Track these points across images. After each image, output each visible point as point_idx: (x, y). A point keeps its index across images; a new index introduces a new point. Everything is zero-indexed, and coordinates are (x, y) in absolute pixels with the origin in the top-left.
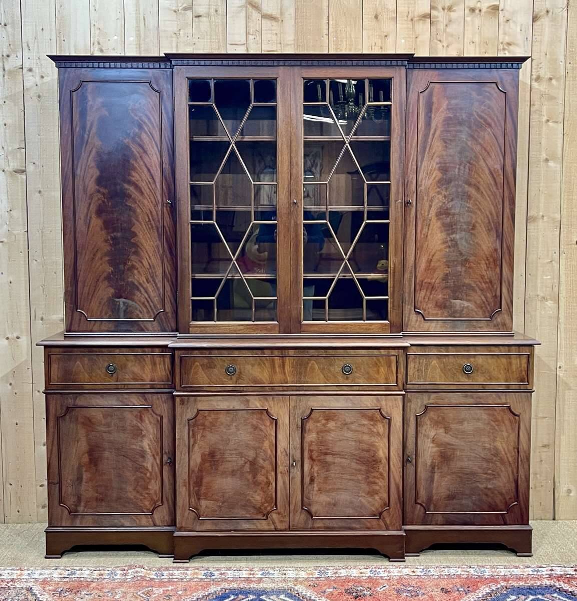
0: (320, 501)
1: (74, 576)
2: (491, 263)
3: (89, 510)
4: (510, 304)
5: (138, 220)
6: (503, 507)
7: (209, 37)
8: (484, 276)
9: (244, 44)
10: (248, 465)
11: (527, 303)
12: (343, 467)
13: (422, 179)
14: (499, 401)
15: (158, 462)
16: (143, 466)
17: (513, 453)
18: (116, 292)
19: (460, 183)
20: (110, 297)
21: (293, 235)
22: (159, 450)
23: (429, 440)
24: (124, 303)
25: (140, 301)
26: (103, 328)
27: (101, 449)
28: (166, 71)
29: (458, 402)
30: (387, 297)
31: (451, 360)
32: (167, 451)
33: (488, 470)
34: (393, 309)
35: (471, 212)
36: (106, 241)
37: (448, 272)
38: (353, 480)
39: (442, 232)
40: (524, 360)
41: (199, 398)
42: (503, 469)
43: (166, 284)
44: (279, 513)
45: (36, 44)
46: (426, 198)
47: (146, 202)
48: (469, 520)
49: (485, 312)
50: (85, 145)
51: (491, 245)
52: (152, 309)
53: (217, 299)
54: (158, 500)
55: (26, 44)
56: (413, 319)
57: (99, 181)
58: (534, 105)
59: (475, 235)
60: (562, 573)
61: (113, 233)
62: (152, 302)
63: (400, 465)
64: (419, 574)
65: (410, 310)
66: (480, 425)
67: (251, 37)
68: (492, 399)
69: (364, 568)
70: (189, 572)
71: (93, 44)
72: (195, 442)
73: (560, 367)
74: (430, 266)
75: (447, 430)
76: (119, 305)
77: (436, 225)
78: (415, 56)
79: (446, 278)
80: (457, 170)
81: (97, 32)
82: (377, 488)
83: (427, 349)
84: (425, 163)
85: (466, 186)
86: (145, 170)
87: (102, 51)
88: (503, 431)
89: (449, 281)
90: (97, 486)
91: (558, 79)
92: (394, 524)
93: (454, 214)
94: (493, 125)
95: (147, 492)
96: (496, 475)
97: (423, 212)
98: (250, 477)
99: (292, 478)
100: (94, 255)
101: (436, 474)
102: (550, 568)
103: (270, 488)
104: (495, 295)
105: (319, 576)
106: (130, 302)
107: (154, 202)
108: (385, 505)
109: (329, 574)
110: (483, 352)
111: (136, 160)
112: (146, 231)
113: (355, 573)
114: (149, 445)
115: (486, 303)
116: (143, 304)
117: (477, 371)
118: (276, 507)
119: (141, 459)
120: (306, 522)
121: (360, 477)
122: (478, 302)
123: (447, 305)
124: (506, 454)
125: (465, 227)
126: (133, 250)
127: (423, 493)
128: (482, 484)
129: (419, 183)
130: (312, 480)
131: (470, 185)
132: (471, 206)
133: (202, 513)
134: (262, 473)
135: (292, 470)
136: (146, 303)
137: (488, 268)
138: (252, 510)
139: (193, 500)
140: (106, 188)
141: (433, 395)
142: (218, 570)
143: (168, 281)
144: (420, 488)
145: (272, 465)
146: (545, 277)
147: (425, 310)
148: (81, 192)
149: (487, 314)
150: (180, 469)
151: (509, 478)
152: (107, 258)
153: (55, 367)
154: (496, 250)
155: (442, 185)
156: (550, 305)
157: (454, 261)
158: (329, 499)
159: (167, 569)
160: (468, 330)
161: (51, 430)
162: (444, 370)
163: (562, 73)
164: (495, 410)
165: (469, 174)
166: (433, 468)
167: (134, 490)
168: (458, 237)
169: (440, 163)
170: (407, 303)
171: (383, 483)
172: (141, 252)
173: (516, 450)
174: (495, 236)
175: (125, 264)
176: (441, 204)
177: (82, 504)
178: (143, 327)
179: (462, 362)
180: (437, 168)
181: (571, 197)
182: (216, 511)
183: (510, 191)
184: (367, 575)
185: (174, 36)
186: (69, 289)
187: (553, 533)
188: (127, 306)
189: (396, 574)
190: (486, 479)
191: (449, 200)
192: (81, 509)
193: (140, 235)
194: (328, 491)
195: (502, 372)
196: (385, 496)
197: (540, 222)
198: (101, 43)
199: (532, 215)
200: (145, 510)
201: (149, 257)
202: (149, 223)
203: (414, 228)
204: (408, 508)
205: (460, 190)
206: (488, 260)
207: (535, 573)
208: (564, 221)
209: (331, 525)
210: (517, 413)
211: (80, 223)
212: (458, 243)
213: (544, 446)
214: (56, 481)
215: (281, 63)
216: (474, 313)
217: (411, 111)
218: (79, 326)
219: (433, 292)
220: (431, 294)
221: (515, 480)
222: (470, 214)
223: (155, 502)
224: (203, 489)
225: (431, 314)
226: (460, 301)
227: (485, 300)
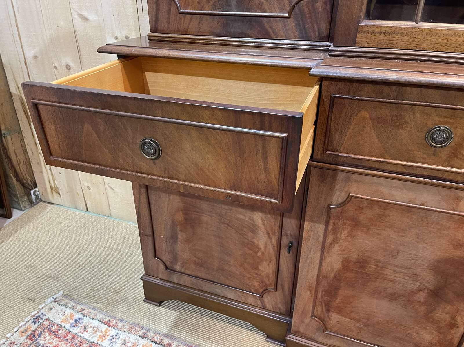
3: (186, 271)
10: (423, 294)
15: (274, 241)
16: (253, 243)
22: (276, 229)
26: (204, 27)
32: (289, 232)
41: (354, 176)
54: (271, 285)
72: (335, 241)
90: (194, 250)
95: (257, 272)
98: (422, 309)
103: (453, 332)
119: (250, 234)
133: (330, 327)
134: (446, 311)
139: (319, 309)
150: (306, 269)
167: (240, 266)
177: (179, 263)
178: (268, 27)
182: (352, 332)
192: (177, 267)
200: (253, 291)
214: (148, 233)
218: (168, 23)
223: (266, 285)
224: (337, 302)
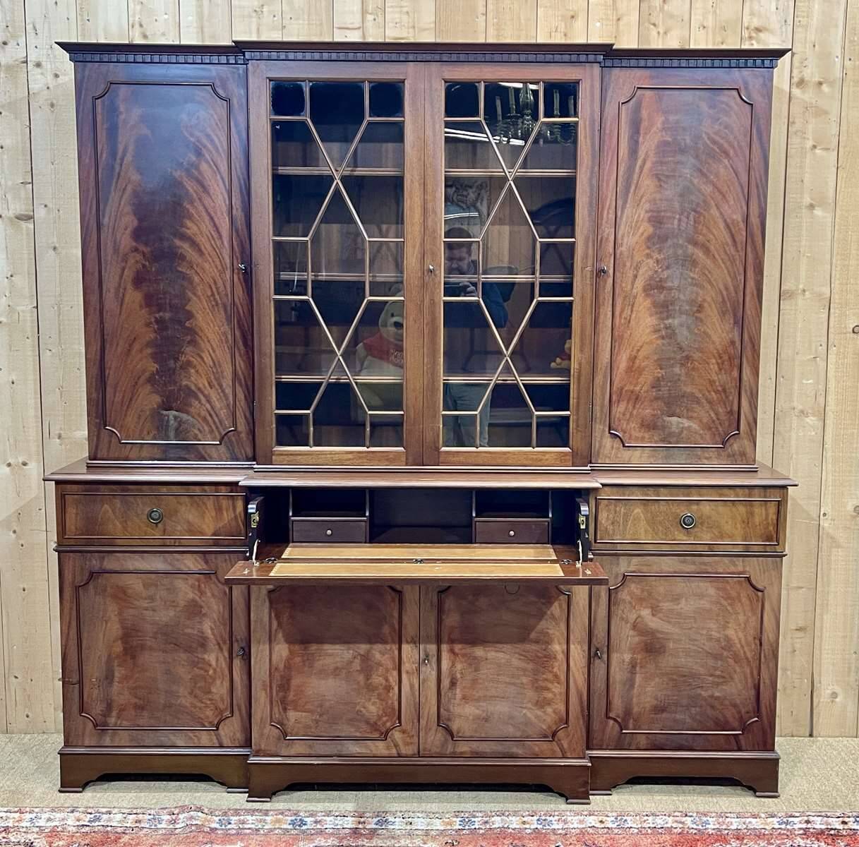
0: (464, 714)
1: (97, 823)
2: (726, 363)
3: (124, 722)
4: (753, 424)
5: (195, 294)
6: (736, 724)
7: (306, 17)
8: (714, 382)
9: (359, 28)
10: (357, 661)
11: (778, 419)
12: (499, 665)
13: (623, 236)
14: (732, 569)
15: (226, 652)
16: (204, 659)
17: (753, 646)
18: (163, 401)
19: (681, 242)
20: (154, 409)
21: (427, 318)
22: (227, 637)
23: (629, 625)
24: (176, 418)
25: (199, 415)
26: (144, 454)
27: (140, 634)
28: (238, 69)
29: (671, 570)
30: (568, 413)
31: (663, 507)
32: (239, 637)
33: (715, 670)
34: (578, 431)
35: (695, 285)
36: (148, 325)
37: (660, 375)
38: (514, 684)
39: (651, 315)
40: (772, 509)
42: (738, 669)
43: (239, 389)
44: (404, 732)
45: (46, 26)
46: (628, 264)
47: (207, 266)
48: (686, 744)
49: (714, 435)
50: (115, 180)
51: (725, 334)
52: (217, 428)
53: (314, 413)
54: (226, 709)
55: (31, 26)
56: (606, 446)
57: (138, 234)
58: (794, 123)
59: (701, 321)
60: (823, 827)
61: (159, 311)
62: (217, 415)
63: (584, 662)
64: (610, 825)
65: (604, 431)
66: (705, 604)
67: (370, 17)
68: (723, 566)
69: (529, 815)
70: (268, 819)
71: (133, 27)
72: (279, 626)
73: (825, 514)
74: (632, 366)
75: (655, 610)
76: (168, 421)
77: (643, 304)
78: (614, 47)
79: (656, 384)
80: (676, 222)
81: (138, 7)
82: (550, 695)
83: (627, 490)
84: (628, 211)
85: (690, 247)
86: (207, 219)
87: (145, 37)
88: (738, 613)
89: (663, 389)
90: (135, 688)
91: (831, 84)
92: (574, 749)
93: (671, 289)
94: (731, 153)
95: (209, 697)
96: (725, 678)
97: (624, 285)
98: (361, 678)
99: (424, 680)
100: (130, 345)
101: (638, 675)
102: (806, 818)
103: (391, 695)
104: (731, 410)
105: (461, 827)
106: (185, 416)
107: (220, 267)
108: (561, 720)
109: (476, 823)
110: (711, 496)
111: (192, 202)
112: (208, 310)
113: (514, 823)
114: (212, 629)
115: (717, 422)
116: (204, 419)
117: (702, 524)
118: (400, 722)
119: (200, 650)
120: (444, 745)
121: (525, 680)
122: (705, 420)
123: (659, 424)
124: (742, 646)
125: (687, 308)
126: (189, 338)
127: (618, 704)
128: (706, 691)
129: (619, 241)
130: (453, 684)
131: (695, 244)
132: (696, 276)
133: (289, 730)
134: (379, 673)
135: (423, 669)
136: (209, 418)
137: (720, 370)
138: (364, 727)
139: (276, 710)
140: (146, 244)
141: (635, 560)
142: (311, 815)
143: (241, 385)
144: (613, 697)
145: (394, 661)
146: (804, 382)
147: (625, 432)
148: (110, 251)
149: (718, 439)
150: (257, 666)
151: (747, 683)
152: (149, 351)
153: (71, 512)
154: (733, 343)
155: (654, 244)
156: (811, 423)
157: (669, 359)
158: (477, 711)
159: (237, 812)
160: (688, 462)
161: (67, 605)
162: (652, 522)
163: (838, 73)
164: (728, 582)
165: (695, 228)
166: (634, 667)
167: (191, 693)
168: (676, 322)
169: (651, 211)
170: (598, 421)
171: (558, 689)
172: (200, 342)
173: (758, 642)
174: (732, 321)
175: (176, 359)
176: (650, 273)
177: (114, 714)
178: (203, 452)
179: (678, 511)
180: (646, 219)
181: (847, 263)
182: (311, 728)
183: (757, 254)
184: (533, 827)
185: (254, 14)
186: (94, 395)
187: (809, 758)
188: (180, 423)
189: (576, 826)
190: (713, 683)
191: (664, 268)
192: (112, 720)
193: (199, 317)
194: (478, 700)
195: (738, 526)
196: (562, 708)
197: (800, 301)
198: (145, 26)
199: (787, 288)
200: (206, 724)
201: (213, 349)
202: (212, 298)
203: (610, 309)
204: (596, 726)
205: (680, 252)
206: (721, 358)
207: (783, 826)
208: (836, 298)
209: (480, 749)
210: (760, 587)
211: (109, 297)
212: (677, 331)
213: (799, 629)
214: (75, 678)
215: (411, 57)
216: (698, 437)
217: (607, 132)
218: (108, 451)
219: (637, 406)
220: (634, 407)
221: (754, 685)
222: (695, 288)
223: (221, 712)
224: (291, 696)
225: (633, 438)
226: (679, 419)
227: (715, 418)
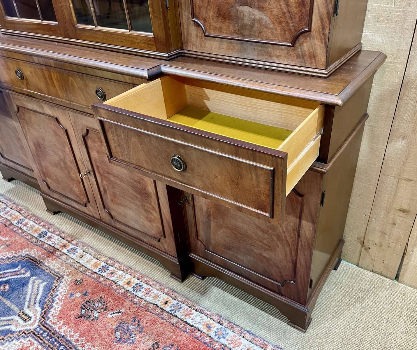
0: (114, 209)
4: (326, 20)
6: (278, 279)
10: (62, 162)
12: (123, 189)
33: (264, 239)
38: (134, 203)
44: (92, 206)
49: (285, 31)
56: (192, 33)
64: (167, 308)
65: (188, 18)
72: (26, 132)
82: (153, 217)
92: (171, 251)
98: (66, 172)
99: (92, 184)
101: (212, 222)
105: (97, 271)
108: (161, 233)
109: (107, 272)
115: (288, 15)
118: (89, 201)
120: (110, 220)
121: (138, 203)
122: (276, 12)
123: (232, 14)
127: (202, 233)
128: (257, 249)
130: (105, 191)
134: (73, 172)
135: (90, 177)
138: (76, 196)
139: (42, 174)
142: (54, 232)
144: (199, 228)
145: (76, 168)
147: (205, 21)
149: (288, 35)
151: (287, 257)
158: (120, 211)
160: (260, 58)
166: (209, 216)
171: (156, 215)
173: (296, 233)
182: (57, 188)
184: (128, 288)
190: (261, 247)
194: (118, 204)
196: (160, 226)
210: (300, 193)
213: (403, 211)
216: (269, 32)
221: (292, 261)
225: (212, 28)
226: (250, 9)
227: (285, 10)
